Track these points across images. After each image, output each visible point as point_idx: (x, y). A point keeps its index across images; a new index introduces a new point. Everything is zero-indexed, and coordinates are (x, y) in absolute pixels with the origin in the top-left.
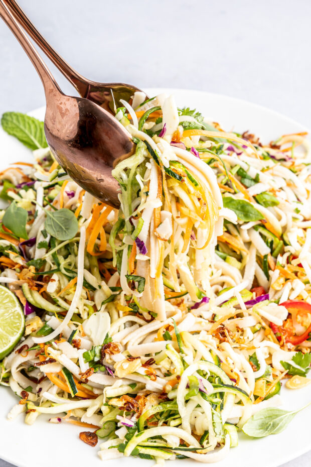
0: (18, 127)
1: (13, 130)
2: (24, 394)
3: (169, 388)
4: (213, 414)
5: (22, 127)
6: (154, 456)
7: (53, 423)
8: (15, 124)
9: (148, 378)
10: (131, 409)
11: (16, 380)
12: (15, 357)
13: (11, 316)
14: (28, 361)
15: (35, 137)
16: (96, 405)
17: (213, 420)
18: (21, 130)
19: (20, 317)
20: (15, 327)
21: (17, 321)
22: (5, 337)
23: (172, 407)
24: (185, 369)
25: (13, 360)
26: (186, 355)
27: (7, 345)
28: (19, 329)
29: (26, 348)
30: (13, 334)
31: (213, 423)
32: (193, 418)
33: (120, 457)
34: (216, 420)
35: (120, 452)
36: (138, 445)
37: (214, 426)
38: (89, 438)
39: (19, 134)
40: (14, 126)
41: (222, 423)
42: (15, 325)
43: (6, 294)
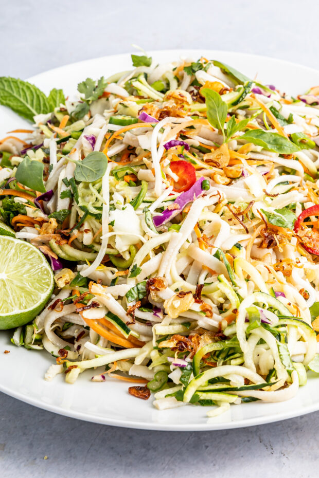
0: (11, 95)
1: (6, 100)
2: (62, 352)
3: (225, 324)
4: (278, 346)
5: (15, 94)
6: (216, 401)
7: (97, 381)
8: (7, 92)
9: (203, 315)
10: (184, 348)
11: (51, 340)
12: (48, 314)
13: (39, 272)
14: (63, 317)
15: (32, 105)
16: (145, 351)
17: (279, 352)
18: (16, 99)
19: (48, 272)
20: (44, 283)
21: (45, 277)
22: (34, 294)
23: (231, 344)
24: (241, 302)
25: (46, 318)
26: (240, 288)
27: (37, 302)
28: (49, 286)
29: (60, 303)
30: (42, 290)
31: (280, 355)
32: (256, 356)
33: (179, 406)
34: (283, 352)
35: (178, 400)
36: (197, 391)
37: (281, 358)
38: (141, 392)
39: (13, 104)
40: (6, 94)
41: (289, 355)
42: (43, 281)
43: (31, 249)
